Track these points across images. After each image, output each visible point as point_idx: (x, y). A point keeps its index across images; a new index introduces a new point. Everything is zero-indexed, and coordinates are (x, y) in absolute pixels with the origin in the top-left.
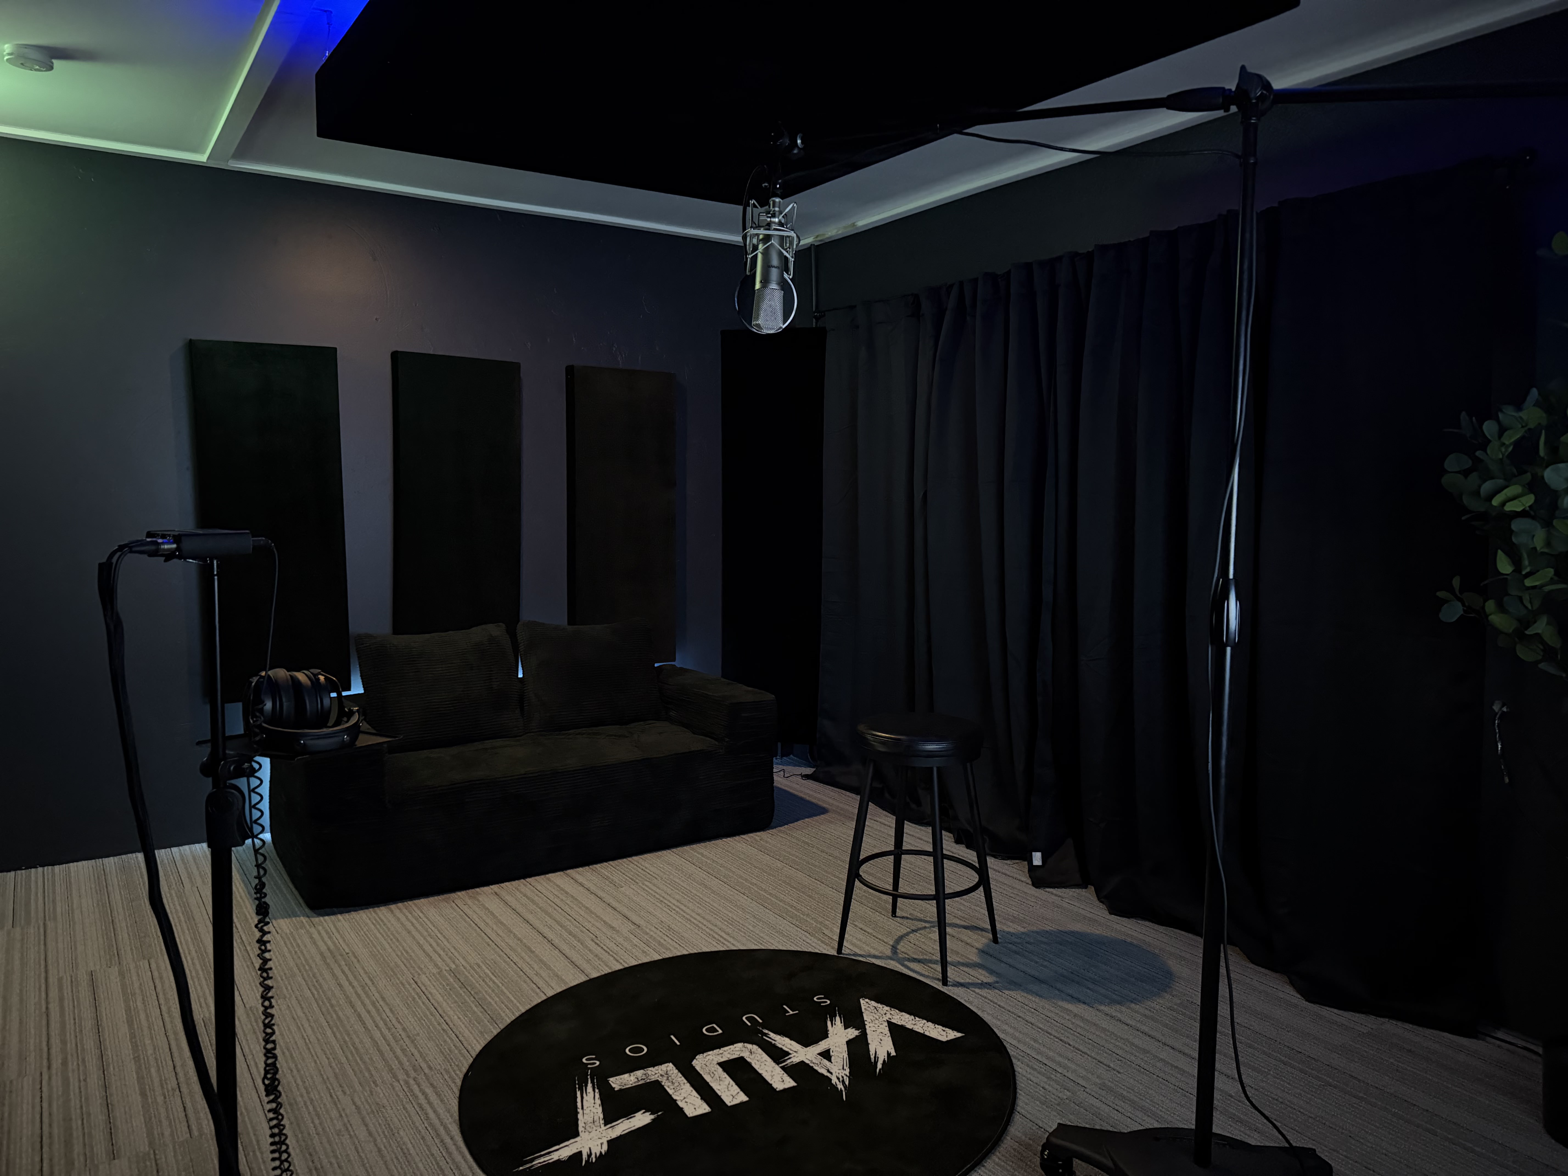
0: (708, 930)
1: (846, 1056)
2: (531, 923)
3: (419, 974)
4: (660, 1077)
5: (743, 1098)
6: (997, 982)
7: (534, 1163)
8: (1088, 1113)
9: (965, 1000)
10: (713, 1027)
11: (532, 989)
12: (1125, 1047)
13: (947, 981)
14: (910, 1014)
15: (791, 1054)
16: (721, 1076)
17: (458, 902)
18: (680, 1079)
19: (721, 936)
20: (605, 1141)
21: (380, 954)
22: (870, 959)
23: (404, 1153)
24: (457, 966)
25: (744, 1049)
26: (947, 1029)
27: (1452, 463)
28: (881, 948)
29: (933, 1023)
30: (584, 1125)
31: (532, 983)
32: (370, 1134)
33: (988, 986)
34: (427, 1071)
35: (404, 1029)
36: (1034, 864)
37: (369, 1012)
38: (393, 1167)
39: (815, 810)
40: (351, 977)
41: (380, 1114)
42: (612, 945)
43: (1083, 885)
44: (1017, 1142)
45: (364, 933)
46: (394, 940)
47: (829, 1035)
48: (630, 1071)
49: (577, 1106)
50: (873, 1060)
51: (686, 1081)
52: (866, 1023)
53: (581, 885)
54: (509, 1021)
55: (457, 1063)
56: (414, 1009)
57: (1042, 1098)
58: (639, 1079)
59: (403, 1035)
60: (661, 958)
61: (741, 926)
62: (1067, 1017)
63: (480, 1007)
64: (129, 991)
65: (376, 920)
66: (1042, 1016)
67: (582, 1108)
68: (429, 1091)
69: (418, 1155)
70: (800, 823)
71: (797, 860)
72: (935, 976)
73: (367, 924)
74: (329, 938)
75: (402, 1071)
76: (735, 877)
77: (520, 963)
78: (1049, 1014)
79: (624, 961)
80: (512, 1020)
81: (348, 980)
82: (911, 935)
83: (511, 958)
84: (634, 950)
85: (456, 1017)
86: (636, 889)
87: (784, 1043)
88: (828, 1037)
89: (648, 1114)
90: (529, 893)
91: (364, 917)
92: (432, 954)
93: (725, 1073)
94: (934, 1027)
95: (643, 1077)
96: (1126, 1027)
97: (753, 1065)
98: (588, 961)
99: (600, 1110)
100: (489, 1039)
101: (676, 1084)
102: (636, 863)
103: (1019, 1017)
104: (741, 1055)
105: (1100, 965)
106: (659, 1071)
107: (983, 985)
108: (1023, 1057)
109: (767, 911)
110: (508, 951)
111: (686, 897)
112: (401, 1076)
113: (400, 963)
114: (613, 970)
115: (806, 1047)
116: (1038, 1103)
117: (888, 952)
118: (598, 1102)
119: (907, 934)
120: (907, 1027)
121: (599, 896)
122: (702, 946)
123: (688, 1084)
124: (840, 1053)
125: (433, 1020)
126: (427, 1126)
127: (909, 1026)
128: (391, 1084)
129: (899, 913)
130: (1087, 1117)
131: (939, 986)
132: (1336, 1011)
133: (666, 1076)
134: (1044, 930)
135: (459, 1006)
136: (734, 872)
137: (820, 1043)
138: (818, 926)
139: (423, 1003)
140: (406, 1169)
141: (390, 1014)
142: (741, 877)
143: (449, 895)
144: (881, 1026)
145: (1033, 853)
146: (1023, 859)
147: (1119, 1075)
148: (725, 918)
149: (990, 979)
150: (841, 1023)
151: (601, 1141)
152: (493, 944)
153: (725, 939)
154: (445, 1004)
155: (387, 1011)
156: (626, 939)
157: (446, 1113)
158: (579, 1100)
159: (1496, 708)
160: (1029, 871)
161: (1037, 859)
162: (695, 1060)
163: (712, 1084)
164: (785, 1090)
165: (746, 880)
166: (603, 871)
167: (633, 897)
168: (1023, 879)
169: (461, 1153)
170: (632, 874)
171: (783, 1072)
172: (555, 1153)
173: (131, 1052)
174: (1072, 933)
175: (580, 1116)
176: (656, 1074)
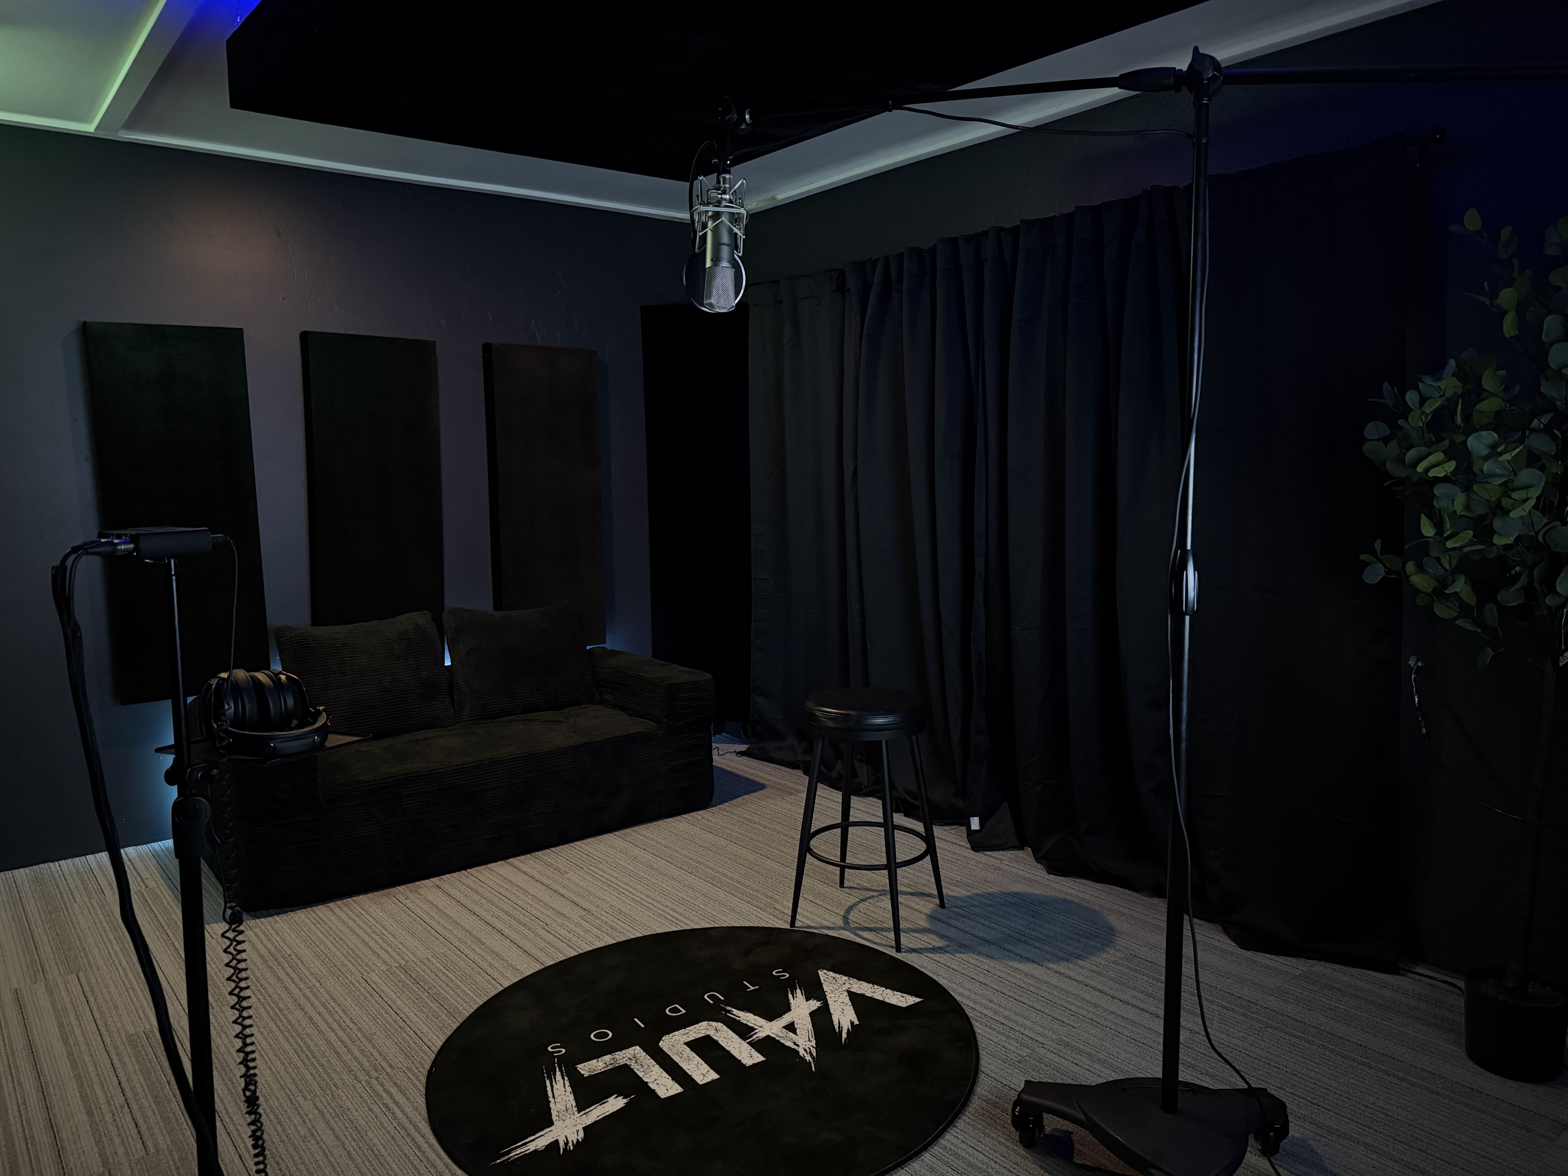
0: (659, 911)
1: (810, 1027)
2: (478, 914)
3: (368, 973)
4: (629, 1061)
5: (713, 1076)
6: (948, 946)
7: (511, 1155)
8: (1048, 1068)
9: (919, 966)
10: (676, 1007)
11: (487, 981)
12: (1077, 1002)
13: (901, 947)
14: (869, 982)
15: (756, 1029)
16: (690, 1056)
17: (399, 896)
18: (648, 1062)
19: (674, 917)
20: (580, 1128)
21: (325, 954)
22: (823, 930)
23: (376, 1155)
24: (406, 962)
25: (709, 1027)
26: (905, 995)
27: (1373, 430)
28: (833, 920)
29: (891, 990)
30: (557, 1114)
31: (486, 975)
32: (337, 1137)
33: (940, 951)
34: (389, 1070)
35: (359, 1029)
36: (972, 829)
37: (320, 1014)
38: (366, 1170)
39: (753, 787)
40: (297, 980)
41: (345, 1117)
42: (563, 932)
43: (1020, 847)
44: (984, 1101)
45: (305, 933)
46: (337, 939)
47: (792, 1008)
48: (598, 1056)
49: (548, 1095)
50: (837, 1030)
51: (655, 1063)
52: (826, 993)
53: (525, 873)
54: (467, 1015)
55: (419, 1061)
56: (368, 1008)
57: (1003, 1056)
58: (608, 1064)
59: (359, 1035)
60: (615, 942)
61: (692, 905)
62: (1019, 977)
63: (436, 1002)
64: (60, 1007)
65: (315, 919)
66: (994, 977)
67: (554, 1097)
68: (393, 1090)
69: (390, 1156)
70: (739, 799)
71: (740, 836)
72: (887, 943)
73: (306, 925)
74: (268, 940)
75: (363, 1072)
76: (680, 857)
77: (472, 955)
78: (1002, 975)
79: (578, 947)
80: (471, 1013)
81: (294, 982)
82: (861, 904)
83: (462, 951)
84: (587, 936)
85: (412, 1013)
86: (581, 874)
87: (748, 1019)
88: (791, 1010)
89: (620, 1098)
90: (472, 885)
91: (302, 917)
92: (379, 951)
93: (693, 1053)
94: (892, 994)
95: (611, 1062)
96: (1075, 983)
97: (720, 1042)
98: (542, 950)
99: (572, 1097)
100: (449, 1034)
101: (646, 1067)
102: (579, 848)
103: (973, 979)
104: (707, 1034)
105: (1044, 923)
106: (627, 1055)
107: (934, 950)
108: (981, 1018)
109: (716, 889)
110: (458, 944)
111: (633, 879)
112: (362, 1077)
113: (346, 962)
114: (569, 957)
115: (771, 1021)
116: (1000, 1061)
117: (840, 923)
118: (569, 1089)
119: (856, 904)
120: (867, 995)
121: (545, 883)
122: (655, 927)
123: (658, 1066)
124: (805, 1026)
125: (389, 1018)
126: (396, 1125)
127: (869, 994)
128: (353, 1086)
129: (846, 884)
130: (1048, 1073)
131: (893, 953)
132: (1268, 956)
133: (635, 1059)
134: (987, 893)
135: (414, 1002)
136: (678, 852)
137: (783, 1016)
138: (769, 901)
139: (376, 1001)
140: (379, 1170)
141: (342, 1015)
142: (687, 857)
143: (389, 890)
144: (841, 996)
145: (971, 818)
146: (962, 825)
147: (1074, 1030)
148: (675, 898)
149: (939, 943)
150: (802, 995)
151: (576, 1128)
152: (442, 938)
153: (678, 920)
154: (399, 1002)
155: (340, 1011)
156: (577, 924)
157: (414, 1112)
158: (549, 1089)
159: (1412, 663)
160: (968, 836)
161: (975, 823)
162: (661, 1041)
163: (681, 1065)
164: (754, 1065)
165: (692, 859)
166: (546, 858)
167: (580, 882)
168: (962, 844)
169: (434, 1150)
170: (576, 859)
171: (750, 1048)
172: (530, 1143)
173: (70, 1070)
174: (1014, 895)
175: (552, 1105)
176: (624, 1058)
